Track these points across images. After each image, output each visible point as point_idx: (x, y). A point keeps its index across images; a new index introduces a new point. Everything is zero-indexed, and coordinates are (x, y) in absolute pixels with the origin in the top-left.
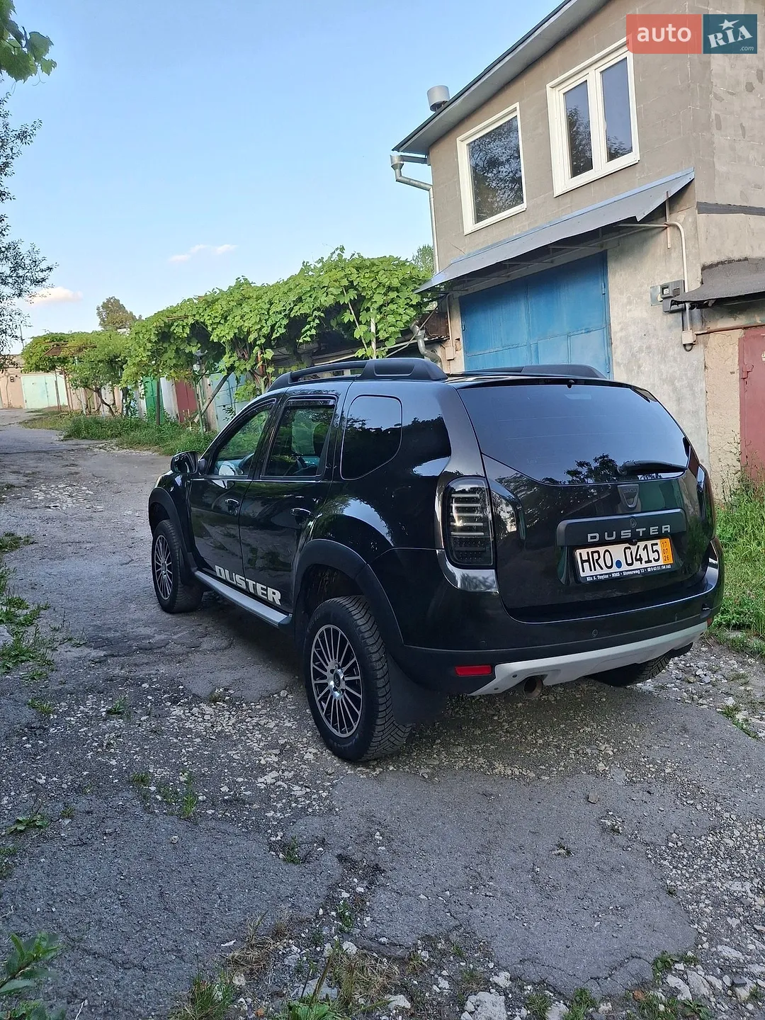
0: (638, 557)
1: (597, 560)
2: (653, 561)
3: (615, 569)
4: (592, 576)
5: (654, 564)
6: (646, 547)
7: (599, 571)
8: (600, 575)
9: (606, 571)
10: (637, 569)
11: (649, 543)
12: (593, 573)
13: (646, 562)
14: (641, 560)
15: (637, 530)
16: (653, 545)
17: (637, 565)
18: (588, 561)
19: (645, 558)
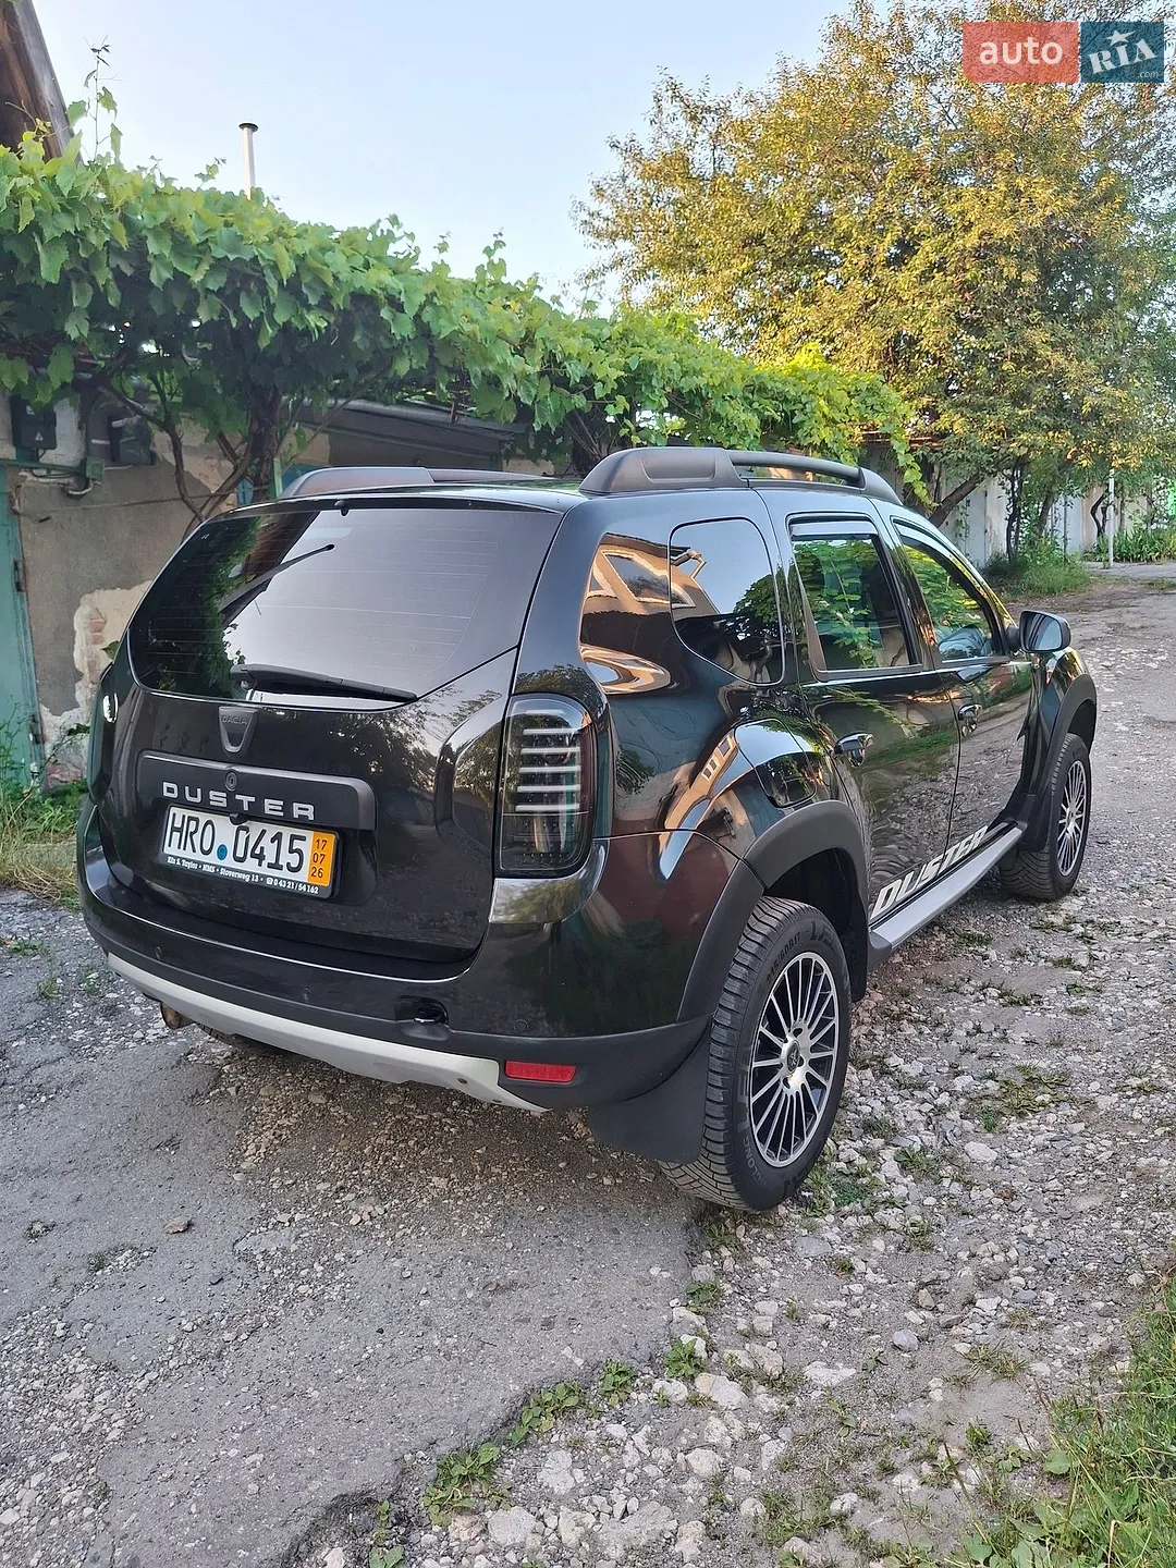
0: (257, 851)
1: (192, 833)
2: (285, 867)
3: (213, 858)
4: (176, 858)
5: (285, 873)
6: (278, 838)
7: (188, 854)
8: (187, 860)
9: (199, 856)
10: (246, 873)
11: (287, 832)
12: (181, 853)
13: (270, 866)
14: (261, 857)
15: (238, 797)
16: (293, 838)
17: (251, 865)
18: (180, 830)
19: (270, 857)
